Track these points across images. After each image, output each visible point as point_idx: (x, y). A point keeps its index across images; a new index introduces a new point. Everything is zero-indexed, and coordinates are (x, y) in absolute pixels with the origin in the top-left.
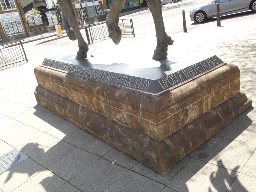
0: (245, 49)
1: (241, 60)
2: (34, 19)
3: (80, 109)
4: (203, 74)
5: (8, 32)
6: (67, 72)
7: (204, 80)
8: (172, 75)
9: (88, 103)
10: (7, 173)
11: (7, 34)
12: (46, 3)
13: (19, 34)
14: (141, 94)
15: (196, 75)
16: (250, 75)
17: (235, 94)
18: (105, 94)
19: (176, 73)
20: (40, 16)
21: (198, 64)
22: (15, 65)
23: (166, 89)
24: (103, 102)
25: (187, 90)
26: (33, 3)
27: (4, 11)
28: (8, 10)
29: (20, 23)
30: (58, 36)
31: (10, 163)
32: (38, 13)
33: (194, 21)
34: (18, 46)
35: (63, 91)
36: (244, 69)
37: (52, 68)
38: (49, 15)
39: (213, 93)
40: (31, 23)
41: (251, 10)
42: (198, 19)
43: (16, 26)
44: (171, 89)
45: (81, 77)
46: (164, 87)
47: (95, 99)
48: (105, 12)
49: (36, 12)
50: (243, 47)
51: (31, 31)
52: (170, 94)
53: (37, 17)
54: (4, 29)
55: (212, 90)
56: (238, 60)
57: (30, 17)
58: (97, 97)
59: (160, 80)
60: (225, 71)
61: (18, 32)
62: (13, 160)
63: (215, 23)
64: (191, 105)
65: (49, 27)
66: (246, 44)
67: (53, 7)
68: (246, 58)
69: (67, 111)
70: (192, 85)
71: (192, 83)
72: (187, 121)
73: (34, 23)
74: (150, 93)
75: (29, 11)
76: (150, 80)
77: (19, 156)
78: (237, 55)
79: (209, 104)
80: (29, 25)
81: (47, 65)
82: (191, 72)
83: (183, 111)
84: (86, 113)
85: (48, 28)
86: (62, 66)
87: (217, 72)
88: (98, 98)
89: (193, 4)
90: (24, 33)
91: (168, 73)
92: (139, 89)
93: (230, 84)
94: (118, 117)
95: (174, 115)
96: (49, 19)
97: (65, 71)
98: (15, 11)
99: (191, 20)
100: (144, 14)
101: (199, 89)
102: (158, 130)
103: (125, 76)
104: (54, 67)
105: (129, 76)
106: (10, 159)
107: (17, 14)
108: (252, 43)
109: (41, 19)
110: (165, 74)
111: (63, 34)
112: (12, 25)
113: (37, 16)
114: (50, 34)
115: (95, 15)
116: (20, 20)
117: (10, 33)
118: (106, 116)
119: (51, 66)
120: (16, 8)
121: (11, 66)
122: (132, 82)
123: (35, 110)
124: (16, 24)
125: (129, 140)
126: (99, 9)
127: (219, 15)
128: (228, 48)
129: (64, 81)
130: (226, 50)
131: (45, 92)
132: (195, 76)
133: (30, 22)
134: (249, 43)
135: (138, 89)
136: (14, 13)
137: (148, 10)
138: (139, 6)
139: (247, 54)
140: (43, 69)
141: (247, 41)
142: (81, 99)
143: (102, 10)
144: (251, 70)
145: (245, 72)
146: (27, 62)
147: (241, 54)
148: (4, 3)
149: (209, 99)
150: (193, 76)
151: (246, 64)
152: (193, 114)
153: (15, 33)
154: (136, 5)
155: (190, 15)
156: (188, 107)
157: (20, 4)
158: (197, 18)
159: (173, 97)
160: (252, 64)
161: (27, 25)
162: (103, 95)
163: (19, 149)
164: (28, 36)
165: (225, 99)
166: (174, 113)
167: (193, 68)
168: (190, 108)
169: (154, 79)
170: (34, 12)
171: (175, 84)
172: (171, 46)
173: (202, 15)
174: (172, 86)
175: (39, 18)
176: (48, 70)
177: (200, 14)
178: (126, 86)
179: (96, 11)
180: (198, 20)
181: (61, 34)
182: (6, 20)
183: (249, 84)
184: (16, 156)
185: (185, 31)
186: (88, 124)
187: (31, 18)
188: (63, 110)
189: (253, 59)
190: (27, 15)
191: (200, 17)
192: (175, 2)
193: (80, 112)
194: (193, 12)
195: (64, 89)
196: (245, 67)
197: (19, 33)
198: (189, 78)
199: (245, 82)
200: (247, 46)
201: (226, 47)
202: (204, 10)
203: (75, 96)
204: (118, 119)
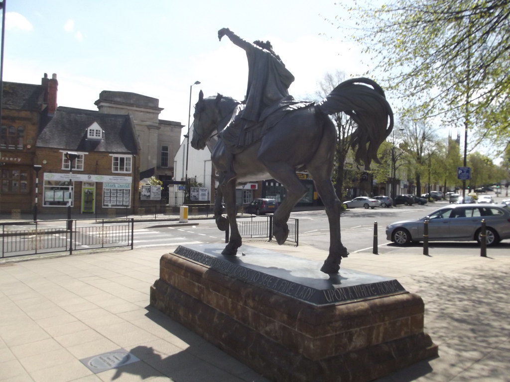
0: (451, 290)
1: (442, 301)
2: (150, 191)
3: (216, 316)
4: (378, 297)
5: (108, 202)
6: (209, 267)
7: (378, 304)
8: (340, 290)
9: (230, 308)
10: (114, 372)
11: (105, 204)
12: (173, 173)
13: (124, 207)
14: (301, 303)
15: (369, 296)
16: (447, 321)
17: (417, 333)
18: (257, 298)
19: (346, 289)
20: (160, 188)
21: (374, 285)
22: (113, 250)
23: (331, 302)
24: (252, 308)
25: (356, 309)
26: (156, 169)
27: (113, 172)
28: (119, 172)
29: (129, 193)
30: (180, 222)
31: (117, 362)
32: (159, 184)
33: (392, 241)
34: (127, 224)
35: (196, 290)
36: (443, 313)
37: (187, 259)
38: (173, 190)
39: (387, 323)
40: (145, 195)
41: (476, 242)
42: (397, 239)
43: (122, 196)
44: (337, 304)
45: (227, 275)
46: (329, 299)
47: (241, 304)
48: (257, 201)
49: (156, 182)
50: (450, 286)
51: (141, 207)
52: (335, 308)
53: (156, 189)
54: (104, 196)
55: (386, 318)
56: (437, 301)
57: (146, 187)
58: (245, 301)
59: (326, 291)
60: (405, 299)
61: (121, 204)
62: (121, 359)
63: (422, 249)
64: (358, 329)
65: (169, 207)
66: (455, 284)
67: (182, 179)
68: (449, 301)
69: (196, 317)
70: (362, 306)
71: (363, 303)
72: (351, 348)
73: (149, 196)
74: (312, 304)
75: (145, 179)
76: (314, 289)
77: (128, 357)
78: (438, 295)
79: (381, 335)
80: (140, 198)
81: (182, 255)
82: (363, 292)
83: (346, 333)
84: (223, 321)
85: (167, 207)
86: (203, 258)
87: (396, 298)
88: (245, 303)
89: (396, 217)
90: (130, 207)
91: (336, 286)
92: (300, 297)
93: (410, 318)
94: (268, 328)
95: (336, 335)
96: (171, 195)
97: (207, 265)
98: (129, 175)
99: (388, 239)
100: (317, 216)
101: (370, 312)
102: (314, 346)
103: (285, 282)
104: (191, 259)
105: (290, 282)
106: (116, 358)
107: (130, 179)
108: (462, 284)
109: (160, 193)
110: (333, 287)
111: (188, 221)
112: (117, 193)
113: (156, 187)
114: (168, 216)
115: (242, 202)
116: (130, 189)
117: (110, 203)
118: (251, 328)
119: (186, 256)
120: (131, 172)
121: (107, 250)
122: (293, 289)
123: (147, 312)
124: (123, 193)
125: (276, 358)
126: (250, 195)
127: (426, 239)
128: (429, 284)
129: (204, 277)
130: (425, 287)
131: (169, 289)
132: (367, 296)
133: (143, 193)
134: (459, 283)
135: (298, 297)
136: (126, 178)
137: (324, 212)
138: (311, 202)
139: (452, 296)
140: (175, 258)
141: (457, 281)
142: (221, 302)
143: (254, 198)
144: (450, 315)
145: (442, 316)
146: (132, 249)
147: (443, 294)
148: (118, 163)
149: (382, 329)
150: (365, 297)
151: (447, 308)
152: (359, 342)
153: (117, 205)
154: (307, 200)
155: (387, 231)
156: (353, 330)
157: (138, 168)
158: (395, 237)
159: (337, 313)
160: (455, 309)
161: (137, 197)
162: (254, 299)
163: (128, 349)
164: (135, 213)
165: (403, 334)
166: (336, 332)
167: (366, 287)
168: (356, 331)
169: (320, 289)
170: (154, 181)
171: (342, 300)
172: (345, 258)
173: (405, 234)
174: (338, 301)
175: (157, 191)
176: (182, 260)
177: (401, 232)
178: (285, 292)
179: (245, 197)
180: (397, 241)
181: (185, 220)
182: (112, 184)
183: (443, 330)
184: (124, 355)
185: (375, 251)
186: (223, 336)
187: (146, 189)
188: (191, 316)
189: (458, 303)
190: (142, 183)
191: (401, 236)
192: (368, 208)
193: (216, 320)
194: (392, 227)
195: (199, 288)
196: (445, 312)
197: (123, 205)
198: (360, 298)
199: (438, 328)
200: (454, 286)
201: (427, 283)
202: (407, 228)
203: (213, 299)
204: (266, 332)
